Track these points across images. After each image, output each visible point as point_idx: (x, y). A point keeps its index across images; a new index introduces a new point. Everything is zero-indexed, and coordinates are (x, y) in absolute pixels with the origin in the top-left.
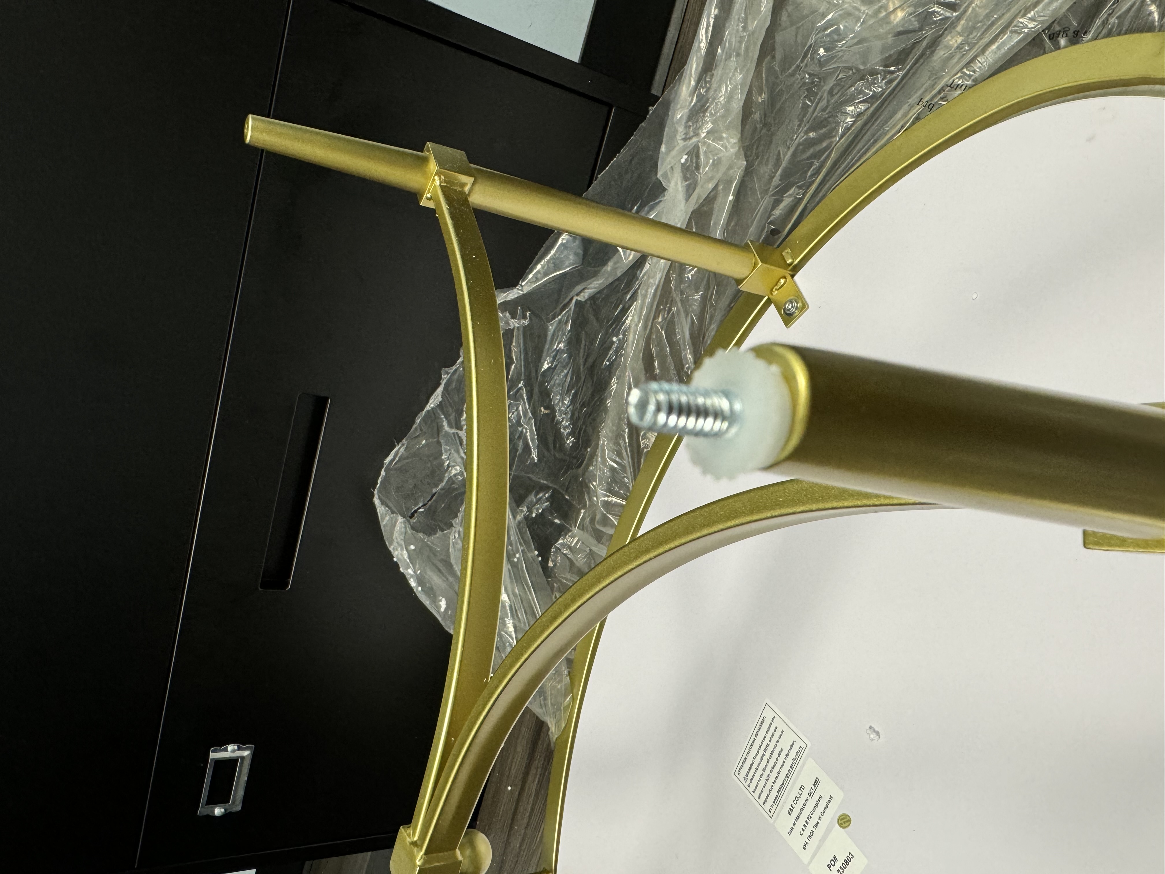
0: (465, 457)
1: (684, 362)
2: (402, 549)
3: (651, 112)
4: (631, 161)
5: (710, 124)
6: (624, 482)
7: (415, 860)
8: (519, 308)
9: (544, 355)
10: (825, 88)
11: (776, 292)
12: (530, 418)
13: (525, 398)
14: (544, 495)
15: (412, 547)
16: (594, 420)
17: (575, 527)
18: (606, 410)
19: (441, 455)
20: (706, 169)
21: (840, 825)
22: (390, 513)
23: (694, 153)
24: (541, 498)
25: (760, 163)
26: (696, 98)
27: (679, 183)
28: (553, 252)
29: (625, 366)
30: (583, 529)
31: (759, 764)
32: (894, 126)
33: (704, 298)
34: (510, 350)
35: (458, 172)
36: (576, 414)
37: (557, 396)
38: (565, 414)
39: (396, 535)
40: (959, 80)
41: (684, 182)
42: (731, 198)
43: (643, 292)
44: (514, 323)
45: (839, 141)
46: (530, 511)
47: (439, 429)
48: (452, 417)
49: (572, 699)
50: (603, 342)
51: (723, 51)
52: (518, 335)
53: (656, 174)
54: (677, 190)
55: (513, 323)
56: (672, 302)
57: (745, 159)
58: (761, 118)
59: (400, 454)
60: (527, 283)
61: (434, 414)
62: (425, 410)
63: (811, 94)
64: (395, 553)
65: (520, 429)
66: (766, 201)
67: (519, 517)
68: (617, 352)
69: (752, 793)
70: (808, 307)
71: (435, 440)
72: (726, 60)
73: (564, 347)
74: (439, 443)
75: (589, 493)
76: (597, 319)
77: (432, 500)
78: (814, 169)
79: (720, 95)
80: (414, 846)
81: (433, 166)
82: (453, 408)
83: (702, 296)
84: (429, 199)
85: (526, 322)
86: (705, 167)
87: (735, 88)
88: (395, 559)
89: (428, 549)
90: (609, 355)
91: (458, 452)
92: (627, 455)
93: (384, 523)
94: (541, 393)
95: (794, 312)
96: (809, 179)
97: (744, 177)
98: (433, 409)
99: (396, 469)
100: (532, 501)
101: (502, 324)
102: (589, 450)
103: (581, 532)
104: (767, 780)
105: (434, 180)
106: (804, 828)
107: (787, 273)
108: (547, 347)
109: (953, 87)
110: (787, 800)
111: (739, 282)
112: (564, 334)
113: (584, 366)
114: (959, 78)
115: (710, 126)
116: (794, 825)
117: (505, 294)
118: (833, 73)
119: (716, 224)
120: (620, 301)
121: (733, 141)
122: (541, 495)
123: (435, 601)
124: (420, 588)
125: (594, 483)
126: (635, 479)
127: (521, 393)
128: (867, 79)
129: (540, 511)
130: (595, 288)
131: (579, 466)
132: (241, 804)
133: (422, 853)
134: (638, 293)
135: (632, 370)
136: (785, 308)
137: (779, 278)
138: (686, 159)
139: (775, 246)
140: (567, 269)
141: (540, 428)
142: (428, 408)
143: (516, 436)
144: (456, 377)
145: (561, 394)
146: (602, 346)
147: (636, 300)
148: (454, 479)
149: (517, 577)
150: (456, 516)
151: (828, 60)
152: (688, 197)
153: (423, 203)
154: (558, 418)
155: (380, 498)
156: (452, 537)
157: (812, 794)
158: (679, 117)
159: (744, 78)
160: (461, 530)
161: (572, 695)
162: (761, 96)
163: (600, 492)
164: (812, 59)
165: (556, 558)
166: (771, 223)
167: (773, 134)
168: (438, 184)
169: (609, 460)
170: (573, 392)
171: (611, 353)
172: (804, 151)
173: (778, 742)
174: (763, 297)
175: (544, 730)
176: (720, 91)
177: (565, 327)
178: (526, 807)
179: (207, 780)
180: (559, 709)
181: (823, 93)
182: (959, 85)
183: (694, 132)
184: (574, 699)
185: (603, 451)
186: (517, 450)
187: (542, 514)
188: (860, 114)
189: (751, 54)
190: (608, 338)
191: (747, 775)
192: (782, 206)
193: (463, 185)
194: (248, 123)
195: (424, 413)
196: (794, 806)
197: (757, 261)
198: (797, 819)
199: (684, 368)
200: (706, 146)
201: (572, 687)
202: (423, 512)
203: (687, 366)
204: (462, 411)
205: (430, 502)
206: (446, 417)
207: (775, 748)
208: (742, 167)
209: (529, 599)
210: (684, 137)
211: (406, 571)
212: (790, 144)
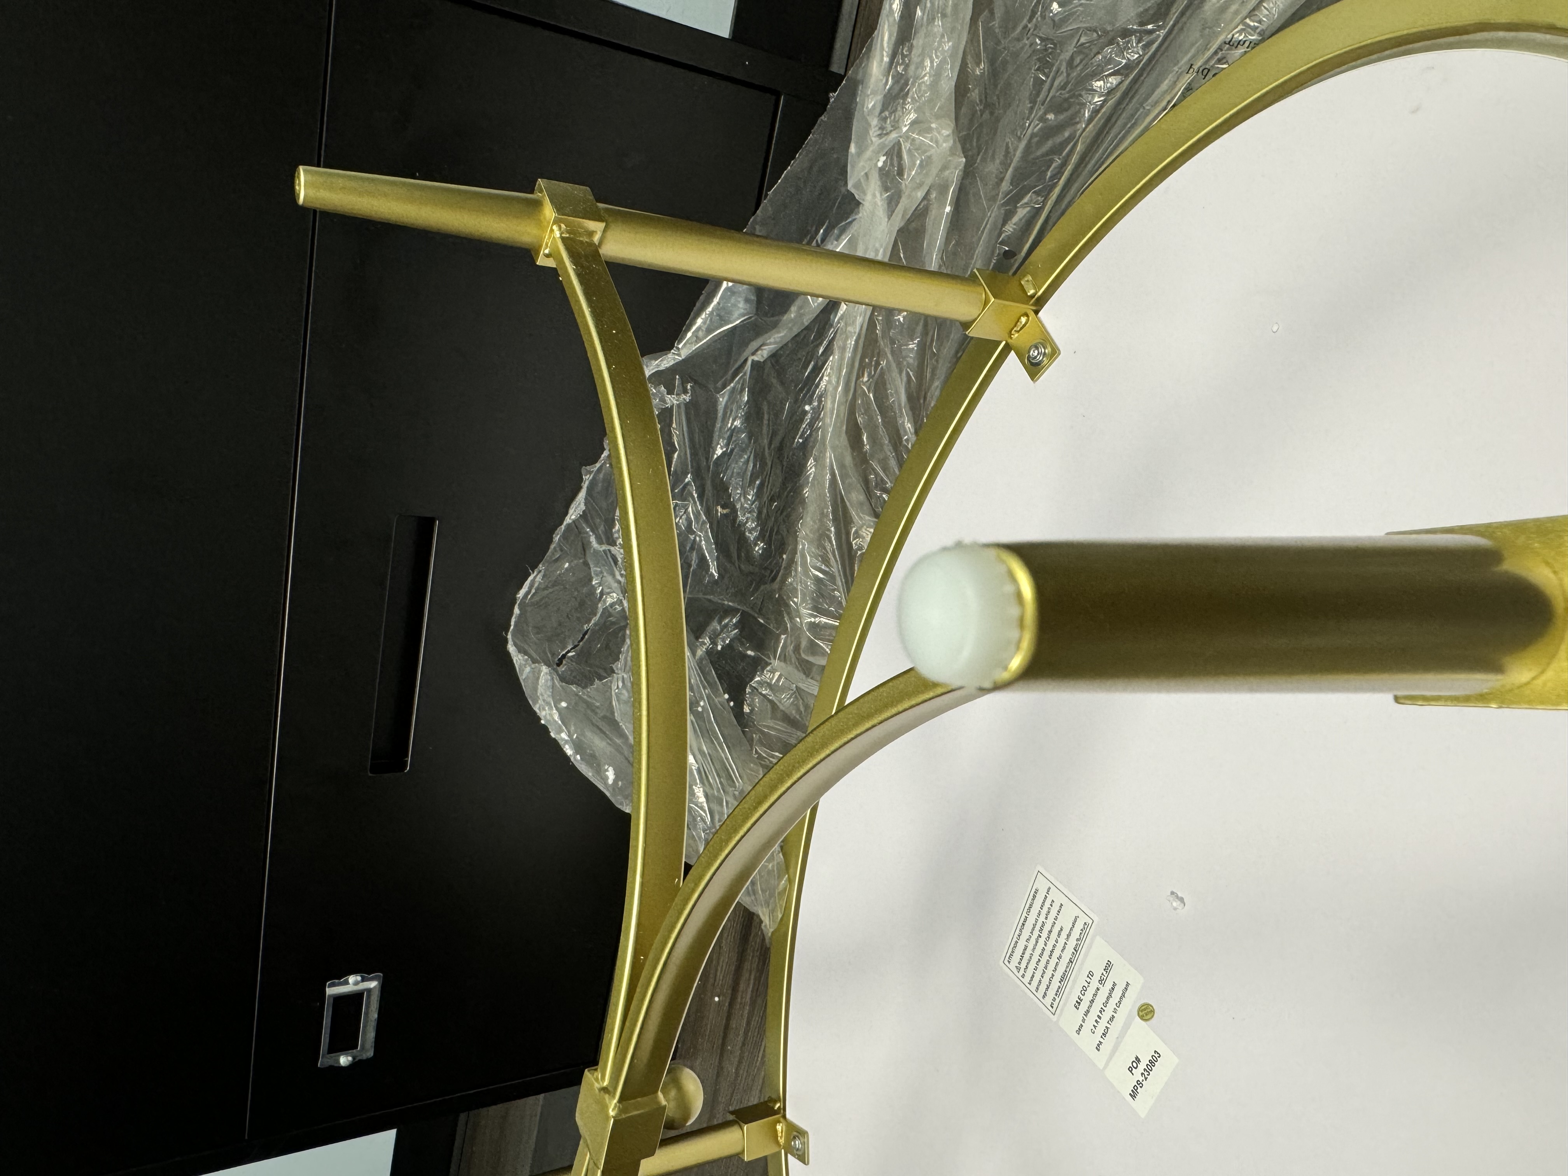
0: (622, 580)
1: (902, 432)
2: (551, 709)
3: (832, 100)
4: (811, 167)
5: (912, 115)
6: (834, 596)
7: (608, 1110)
8: (677, 376)
9: (716, 434)
10: (1062, 57)
11: (1016, 335)
12: (704, 522)
13: (696, 496)
14: (731, 620)
15: (564, 704)
16: (788, 516)
17: (775, 658)
18: (803, 502)
19: (591, 580)
20: (911, 173)
21: (1142, 1017)
22: (531, 662)
23: (894, 153)
24: (726, 625)
25: (984, 160)
26: (892, 79)
27: (878, 195)
28: (716, 300)
29: (824, 444)
30: (785, 661)
31: (1034, 948)
32: (1156, 103)
33: (923, 348)
34: (670, 435)
35: (583, 218)
36: (765, 511)
37: (737, 489)
38: (750, 512)
39: (540, 690)
40: (1241, 35)
41: (883, 193)
42: (948, 209)
43: (841, 343)
44: (672, 400)
45: (1086, 127)
46: (714, 642)
47: (585, 547)
48: (601, 529)
49: (788, 882)
50: (792, 413)
51: (923, 11)
52: (679, 414)
53: (846, 184)
54: (875, 203)
55: (670, 399)
56: (880, 354)
57: (963, 155)
58: (980, 96)
59: (536, 585)
60: (685, 344)
61: (577, 528)
62: (565, 523)
63: (1045, 65)
64: (542, 714)
65: (692, 537)
66: (994, 213)
67: (700, 653)
68: (811, 425)
69: (1028, 985)
70: (1059, 354)
71: (581, 561)
72: (928, 25)
73: (742, 424)
74: (586, 564)
75: (789, 614)
76: (782, 383)
77: (585, 640)
78: (1055, 168)
79: (923, 73)
80: (605, 1093)
81: (549, 212)
82: (600, 518)
83: (918, 345)
84: (548, 256)
85: (687, 398)
86: (911, 170)
87: (943, 62)
88: (543, 722)
89: (584, 705)
90: (801, 430)
91: (614, 576)
92: (836, 561)
93: (524, 677)
94: (714, 486)
95: (1041, 362)
96: (1049, 182)
97: (963, 179)
98: (574, 521)
99: (532, 604)
100: (715, 630)
101: (656, 401)
102: (784, 556)
103: (782, 664)
104: (1046, 968)
105: (552, 230)
106: (1096, 1025)
107: (1029, 308)
108: (718, 425)
109: (1232, 44)
110: (1073, 992)
111: (966, 325)
112: (739, 407)
113: (769, 448)
114: (1240, 32)
115: (913, 116)
116: (1084, 1021)
117: (657, 362)
118: (1072, 36)
119: (931, 245)
120: (812, 354)
121: (946, 132)
122: (726, 621)
123: (600, 772)
124: (578, 757)
125: (795, 600)
126: (849, 590)
127: (689, 490)
128: (1118, 44)
129: (727, 642)
130: (775, 343)
131: (774, 580)
132: (373, 1049)
133: (615, 1101)
134: (834, 345)
135: (834, 449)
136: (1029, 357)
137: (1019, 315)
138: (884, 162)
139: (1011, 273)
140: (738, 322)
141: (717, 532)
142: (568, 520)
143: (688, 548)
144: (601, 476)
145: (743, 488)
146: (791, 418)
147: (832, 353)
148: (611, 610)
149: (705, 732)
150: (618, 659)
151: (1064, 20)
152: (891, 213)
153: (541, 261)
154: (741, 518)
155: (515, 644)
156: (614, 687)
157: (1103, 982)
158: (870, 106)
159: (955, 48)
160: (625, 676)
161: (788, 876)
162: (979, 67)
163: (804, 611)
164: (1043, 17)
165: (753, 700)
166: (1002, 243)
167: (998, 120)
168: (558, 235)
169: (812, 570)
170: (758, 482)
171: (804, 426)
172: (1040, 144)
173: (1056, 918)
174: (999, 343)
175: (755, 923)
176: (923, 67)
177: (740, 397)
178: (739, 1023)
179: (326, 1022)
180: (772, 895)
181: (1060, 64)
182: (1240, 41)
183: (892, 126)
184: (791, 881)
185: (803, 557)
186: (690, 566)
187: (730, 646)
188: (1111, 92)
189: (961, 15)
190: (799, 407)
191: (1020, 963)
192: (1015, 219)
193: (591, 234)
194: (299, 178)
195: (563, 527)
196: (1082, 997)
197: (988, 295)
198: (1087, 1012)
199: (902, 441)
200: (910, 141)
201: (787, 866)
202: (572, 656)
203: (906, 437)
204: (613, 520)
205: (581, 643)
206: (592, 531)
207: (1053, 926)
208: (960, 166)
209: (722, 757)
210: (879, 132)
211: (557, 736)
212: (1021, 134)
